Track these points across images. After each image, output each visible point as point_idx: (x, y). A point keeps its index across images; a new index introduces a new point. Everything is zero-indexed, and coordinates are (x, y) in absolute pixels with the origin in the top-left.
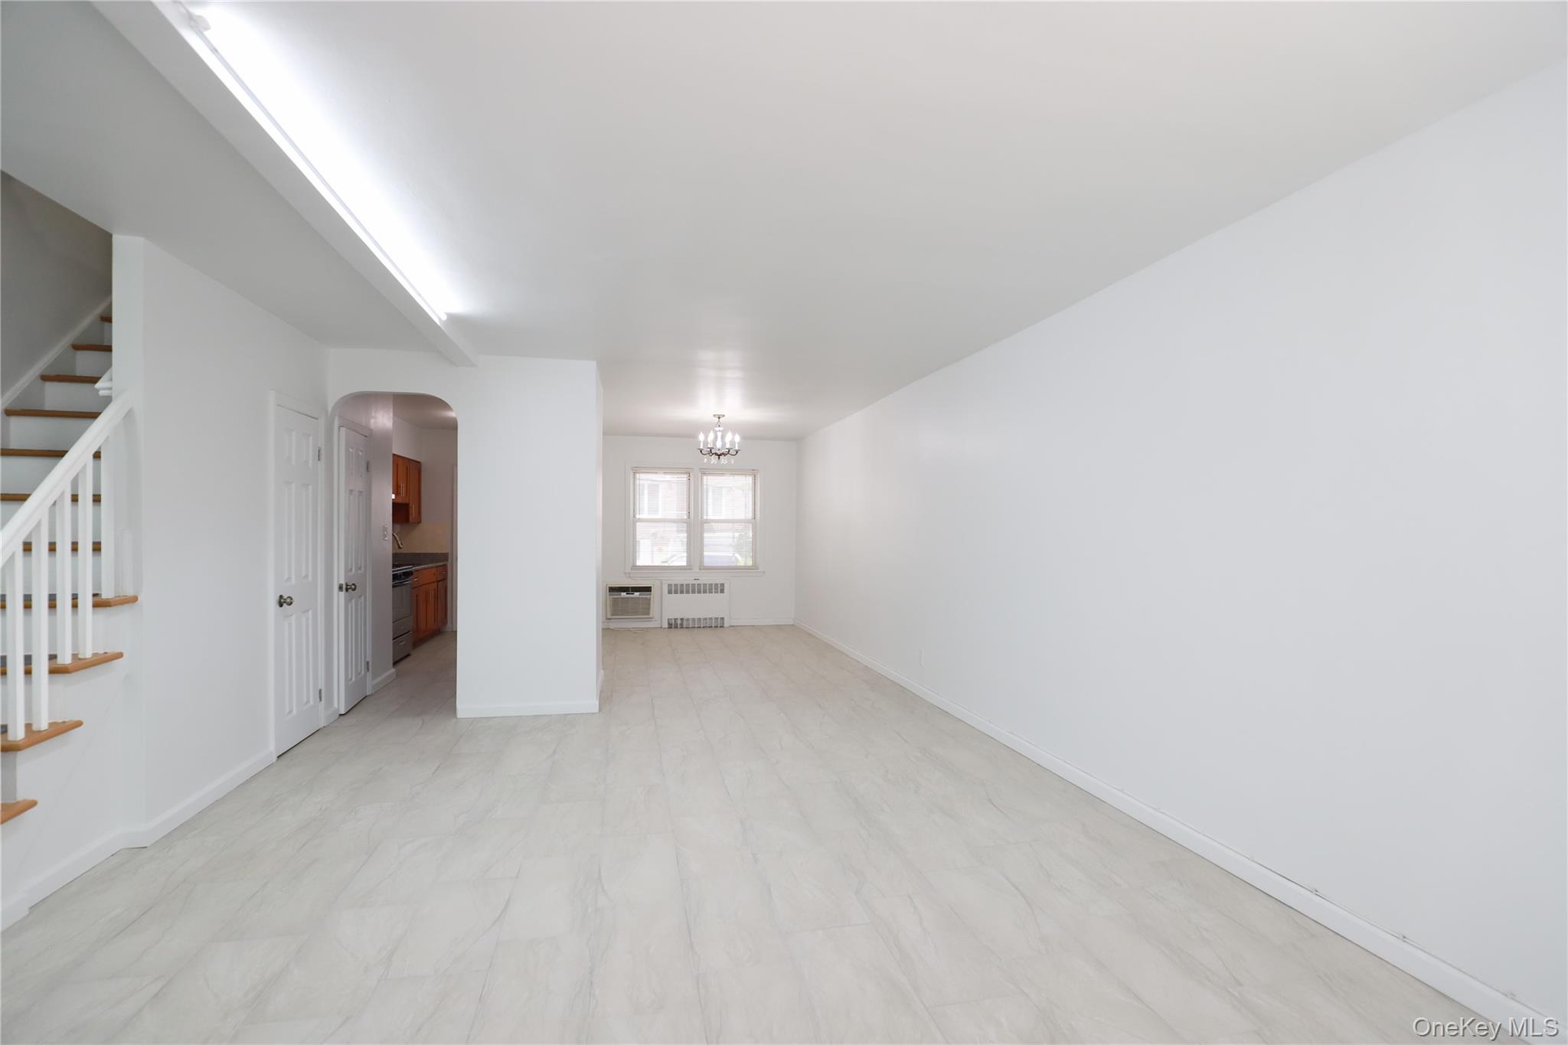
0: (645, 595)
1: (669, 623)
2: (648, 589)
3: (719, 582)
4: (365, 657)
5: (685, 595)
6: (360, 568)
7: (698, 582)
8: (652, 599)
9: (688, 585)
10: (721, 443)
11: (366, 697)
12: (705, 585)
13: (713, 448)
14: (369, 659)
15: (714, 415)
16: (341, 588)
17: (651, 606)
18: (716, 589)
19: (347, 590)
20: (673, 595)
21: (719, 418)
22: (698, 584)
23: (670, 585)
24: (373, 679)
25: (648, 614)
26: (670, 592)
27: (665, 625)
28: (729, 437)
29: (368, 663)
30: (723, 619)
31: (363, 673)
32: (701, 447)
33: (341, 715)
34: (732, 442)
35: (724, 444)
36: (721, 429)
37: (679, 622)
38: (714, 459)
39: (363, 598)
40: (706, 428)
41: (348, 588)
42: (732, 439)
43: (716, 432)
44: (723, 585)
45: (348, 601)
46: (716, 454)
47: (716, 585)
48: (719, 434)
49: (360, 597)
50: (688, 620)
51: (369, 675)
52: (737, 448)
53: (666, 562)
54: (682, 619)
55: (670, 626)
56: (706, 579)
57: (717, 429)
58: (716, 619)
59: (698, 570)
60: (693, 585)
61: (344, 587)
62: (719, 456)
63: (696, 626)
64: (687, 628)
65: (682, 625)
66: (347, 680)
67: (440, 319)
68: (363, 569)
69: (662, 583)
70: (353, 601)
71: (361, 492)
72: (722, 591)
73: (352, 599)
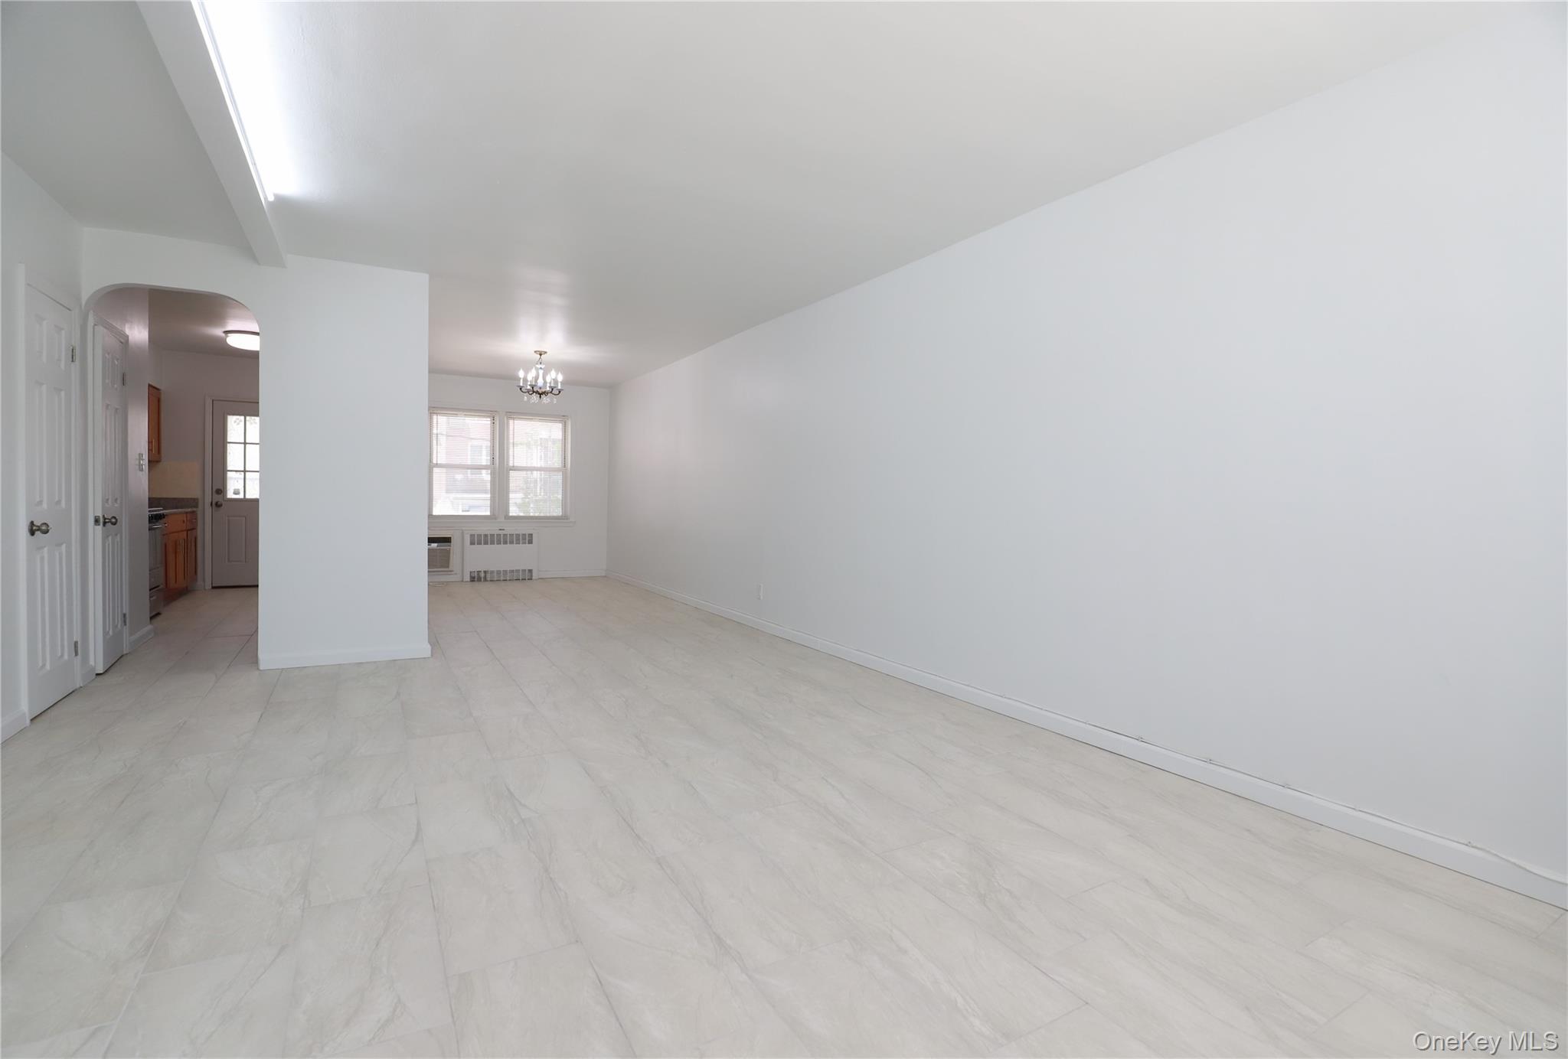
0: (444, 546)
1: (471, 577)
2: (447, 540)
3: (527, 532)
4: (122, 607)
5: (489, 546)
6: (116, 500)
7: (504, 532)
8: (451, 552)
9: (492, 535)
10: (543, 382)
11: (122, 656)
12: (511, 535)
13: (535, 385)
14: (126, 610)
15: (535, 352)
16: (97, 521)
17: (451, 558)
18: (524, 539)
19: (105, 523)
20: (476, 546)
21: (541, 355)
22: (504, 535)
23: (472, 536)
24: (131, 634)
25: (448, 567)
26: (472, 543)
27: (467, 578)
28: (552, 375)
29: (125, 615)
30: (530, 571)
31: (119, 626)
32: (521, 385)
33: (97, 674)
34: (556, 381)
35: (545, 382)
36: (543, 366)
37: (482, 575)
38: (535, 397)
39: (119, 535)
40: (527, 366)
41: (107, 522)
42: (555, 377)
43: (537, 369)
44: (531, 535)
45: (105, 538)
46: (537, 392)
47: (524, 535)
48: (541, 372)
49: (116, 535)
50: (492, 572)
51: (126, 630)
52: (559, 388)
53: (468, 511)
54: (485, 572)
55: (473, 579)
56: (511, 529)
57: (539, 366)
58: (524, 571)
59: (503, 520)
60: (499, 535)
61: (101, 520)
62: (540, 394)
63: (502, 578)
64: (491, 581)
65: (485, 578)
66: (105, 633)
67: (266, 198)
68: (119, 501)
69: (463, 533)
70: (110, 538)
71: (117, 409)
72: (530, 542)
73: (108, 536)
